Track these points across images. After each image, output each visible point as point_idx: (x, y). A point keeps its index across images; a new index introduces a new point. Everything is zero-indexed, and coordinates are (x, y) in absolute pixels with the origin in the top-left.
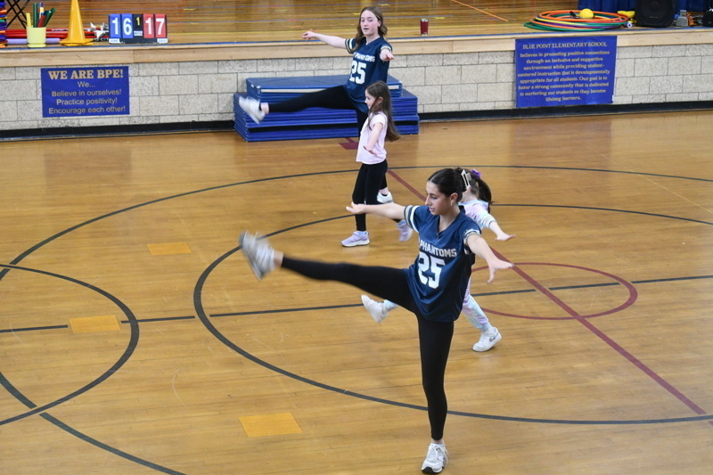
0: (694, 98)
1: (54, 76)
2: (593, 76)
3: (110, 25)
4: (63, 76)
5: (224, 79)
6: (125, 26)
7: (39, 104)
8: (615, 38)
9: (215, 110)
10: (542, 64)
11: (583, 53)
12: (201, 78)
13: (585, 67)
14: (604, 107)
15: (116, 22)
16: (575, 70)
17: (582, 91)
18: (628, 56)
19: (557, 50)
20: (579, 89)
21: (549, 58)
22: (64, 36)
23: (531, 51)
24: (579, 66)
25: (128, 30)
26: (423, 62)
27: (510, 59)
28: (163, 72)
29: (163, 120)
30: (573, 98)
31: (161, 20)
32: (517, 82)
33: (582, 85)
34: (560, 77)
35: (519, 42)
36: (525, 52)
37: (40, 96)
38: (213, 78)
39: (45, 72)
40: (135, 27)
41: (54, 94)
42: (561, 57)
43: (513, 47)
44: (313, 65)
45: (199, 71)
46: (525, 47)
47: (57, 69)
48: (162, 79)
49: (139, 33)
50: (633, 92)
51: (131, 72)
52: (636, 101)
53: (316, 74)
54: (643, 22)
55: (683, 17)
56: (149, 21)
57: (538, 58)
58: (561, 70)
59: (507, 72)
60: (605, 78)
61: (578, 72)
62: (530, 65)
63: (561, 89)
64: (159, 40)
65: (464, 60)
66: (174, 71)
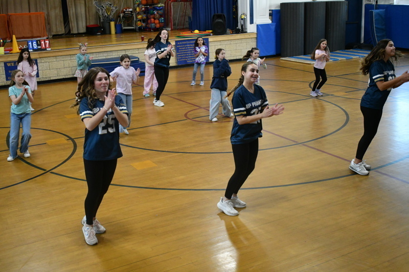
0: (235, 58)
1: (9, 65)
3: (28, 45)
4: (13, 65)
5: (73, 62)
6: (34, 45)
7: (4, 76)
8: (208, 39)
9: (71, 73)
10: (185, 49)
12: (65, 62)
15: (30, 43)
18: (212, 45)
19: (189, 44)
21: (187, 47)
22: (11, 50)
23: (180, 45)
25: (35, 46)
28: (50, 60)
29: (52, 79)
31: (48, 42)
34: (191, 53)
35: (176, 42)
36: (178, 45)
37: (4, 73)
38: (69, 61)
39: (5, 63)
40: (38, 45)
41: (10, 72)
42: (191, 46)
43: (174, 44)
44: (105, 54)
45: (64, 59)
46: (178, 43)
47: (10, 62)
48: (50, 63)
49: (39, 47)
51: (38, 61)
53: (107, 57)
54: (216, 33)
55: (228, 31)
56: (43, 42)
57: (183, 47)
58: (191, 51)
62: (181, 50)
63: (192, 58)
64: (47, 49)
66: (55, 60)
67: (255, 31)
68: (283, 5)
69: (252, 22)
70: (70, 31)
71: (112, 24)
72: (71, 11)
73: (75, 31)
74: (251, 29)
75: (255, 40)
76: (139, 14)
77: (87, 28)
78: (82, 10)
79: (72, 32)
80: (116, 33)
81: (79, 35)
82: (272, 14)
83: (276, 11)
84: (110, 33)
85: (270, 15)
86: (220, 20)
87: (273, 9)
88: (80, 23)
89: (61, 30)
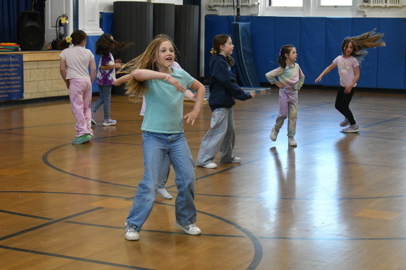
0: (57, 94)
2: (14, 80)
11: (7, 66)
13: (9, 74)
16: (4, 76)
17: (9, 91)
20: (7, 89)
24: (6, 74)
30: (5, 96)
33: (8, 87)
50: (31, 91)
54: (26, 47)
60: (19, 82)
61: (6, 78)
86: (34, 24)
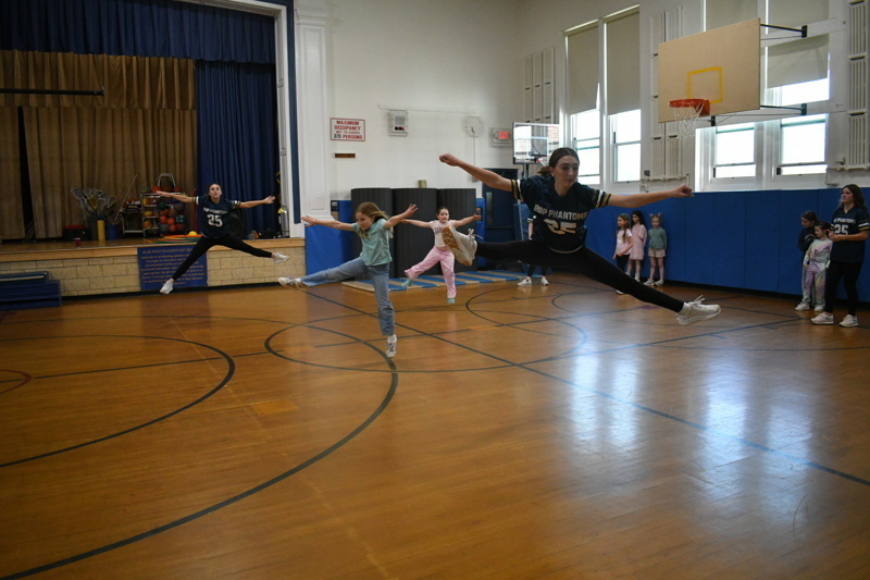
0: (262, 281)
14: (203, 288)
17: (186, 279)
18: (215, 256)
19: (167, 254)
21: (161, 259)
23: (149, 255)
26: (74, 264)
27: (135, 260)
30: (181, 283)
32: (141, 274)
35: (139, 249)
36: (145, 255)
42: (170, 258)
43: (136, 253)
46: (145, 252)
50: (221, 279)
52: (225, 284)
55: (253, 233)
57: (154, 259)
58: (170, 266)
59: (134, 268)
60: (201, 270)
62: (150, 263)
65: (103, 261)
67: (303, 235)
68: (355, 192)
69: (297, 220)
70: (34, 235)
71: (101, 224)
72: (37, 204)
73: (41, 234)
74: (297, 231)
75: (302, 251)
76: (146, 209)
77: (65, 230)
78: (55, 202)
79: (37, 237)
80: (107, 239)
81: (48, 240)
82: (338, 208)
83: (346, 203)
84: (97, 239)
85: (333, 209)
86: (235, 216)
87: (341, 199)
88: (51, 222)
89: (19, 232)
